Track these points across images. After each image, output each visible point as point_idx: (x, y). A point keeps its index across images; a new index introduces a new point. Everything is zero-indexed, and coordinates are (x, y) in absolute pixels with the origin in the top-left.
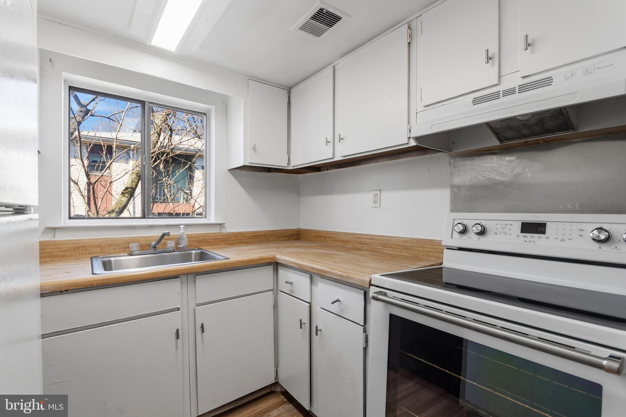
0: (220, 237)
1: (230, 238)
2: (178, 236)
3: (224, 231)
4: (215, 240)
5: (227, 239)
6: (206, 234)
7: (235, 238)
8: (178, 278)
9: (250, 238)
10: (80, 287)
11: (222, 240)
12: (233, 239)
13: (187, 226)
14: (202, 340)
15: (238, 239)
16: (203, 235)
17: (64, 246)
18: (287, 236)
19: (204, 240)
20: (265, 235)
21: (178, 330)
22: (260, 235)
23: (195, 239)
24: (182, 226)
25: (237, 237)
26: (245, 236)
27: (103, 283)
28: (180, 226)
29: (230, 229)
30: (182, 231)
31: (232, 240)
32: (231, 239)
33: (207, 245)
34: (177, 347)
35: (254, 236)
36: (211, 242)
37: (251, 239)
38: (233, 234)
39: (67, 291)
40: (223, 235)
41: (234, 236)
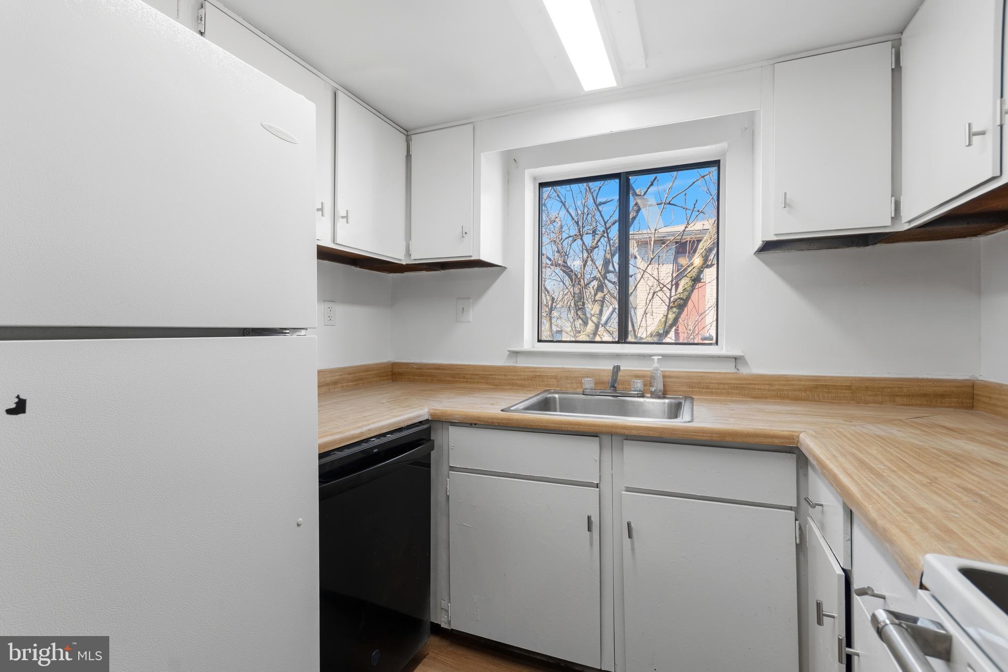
0: (733, 382)
1: (755, 384)
2: (650, 373)
3: (744, 371)
4: (722, 386)
5: (750, 386)
6: (705, 374)
7: (767, 387)
8: (597, 436)
9: (806, 389)
10: (482, 423)
11: (737, 387)
12: (762, 387)
13: (665, 357)
14: (633, 549)
15: (775, 388)
16: (699, 374)
17: (522, 373)
18: (925, 395)
19: (700, 383)
20: (849, 388)
21: (589, 518)
22: (834, 386)
23: (684, 380)
24: (656, 358)
25: (770, 385)
26: (793, 385)
27: (503, 423)
28: (652, 357)
29: (757, 368)
30: (656, 365)
31: (758, 389)
32: (757, 387)
33: (707, 393)
34: (591, 544)
35: (816, 387)
36: (715, 389)
37: (808, 393)
38: (762, 377)
39: (476, 424)
40: (739, 379)
41: (767, 383)
